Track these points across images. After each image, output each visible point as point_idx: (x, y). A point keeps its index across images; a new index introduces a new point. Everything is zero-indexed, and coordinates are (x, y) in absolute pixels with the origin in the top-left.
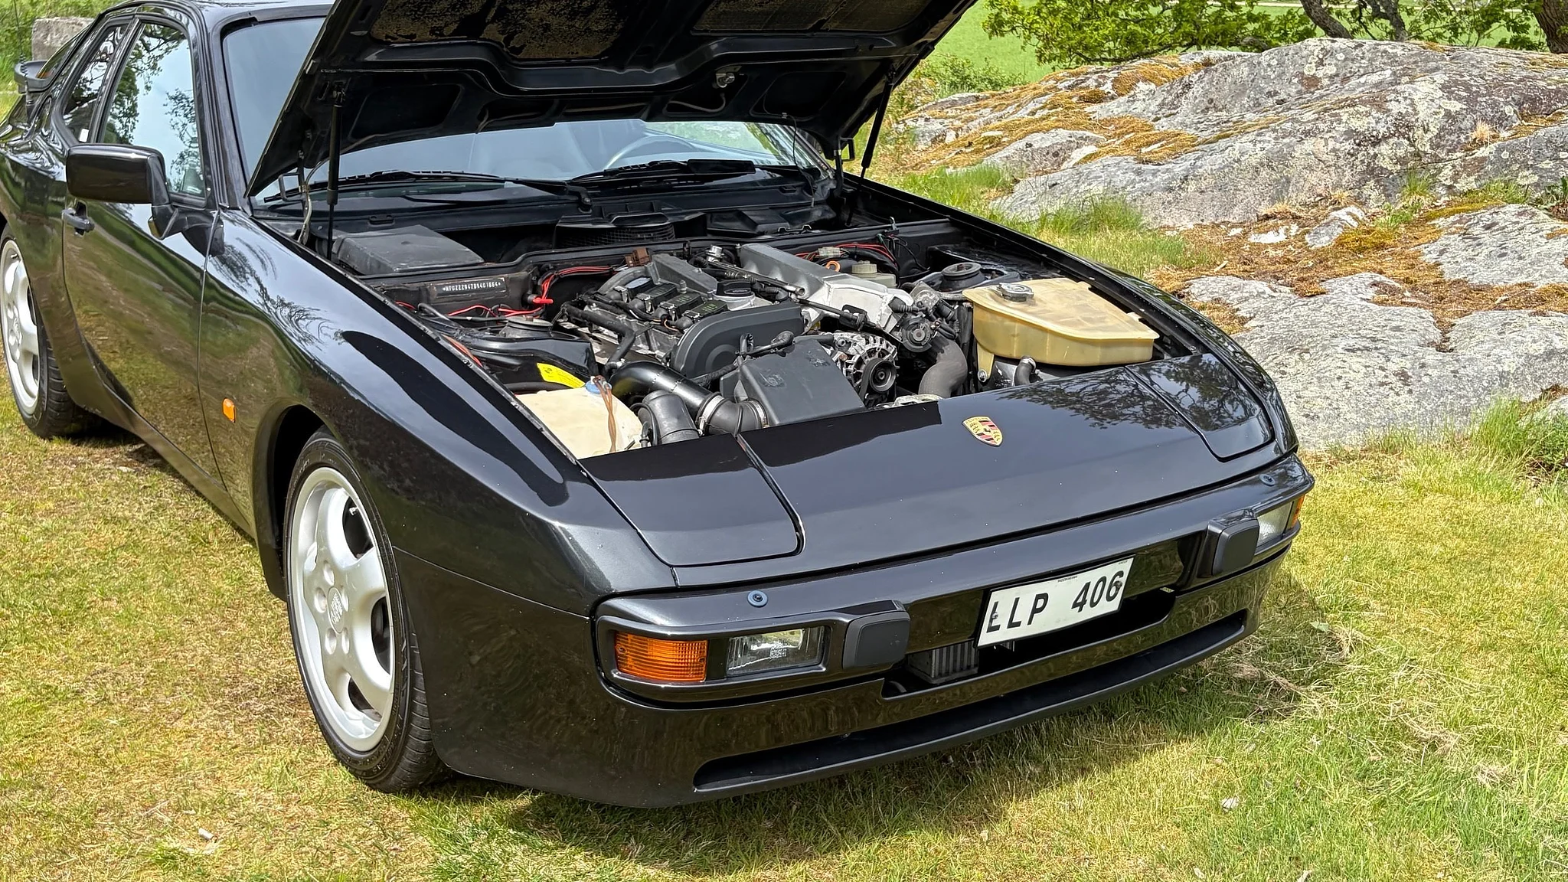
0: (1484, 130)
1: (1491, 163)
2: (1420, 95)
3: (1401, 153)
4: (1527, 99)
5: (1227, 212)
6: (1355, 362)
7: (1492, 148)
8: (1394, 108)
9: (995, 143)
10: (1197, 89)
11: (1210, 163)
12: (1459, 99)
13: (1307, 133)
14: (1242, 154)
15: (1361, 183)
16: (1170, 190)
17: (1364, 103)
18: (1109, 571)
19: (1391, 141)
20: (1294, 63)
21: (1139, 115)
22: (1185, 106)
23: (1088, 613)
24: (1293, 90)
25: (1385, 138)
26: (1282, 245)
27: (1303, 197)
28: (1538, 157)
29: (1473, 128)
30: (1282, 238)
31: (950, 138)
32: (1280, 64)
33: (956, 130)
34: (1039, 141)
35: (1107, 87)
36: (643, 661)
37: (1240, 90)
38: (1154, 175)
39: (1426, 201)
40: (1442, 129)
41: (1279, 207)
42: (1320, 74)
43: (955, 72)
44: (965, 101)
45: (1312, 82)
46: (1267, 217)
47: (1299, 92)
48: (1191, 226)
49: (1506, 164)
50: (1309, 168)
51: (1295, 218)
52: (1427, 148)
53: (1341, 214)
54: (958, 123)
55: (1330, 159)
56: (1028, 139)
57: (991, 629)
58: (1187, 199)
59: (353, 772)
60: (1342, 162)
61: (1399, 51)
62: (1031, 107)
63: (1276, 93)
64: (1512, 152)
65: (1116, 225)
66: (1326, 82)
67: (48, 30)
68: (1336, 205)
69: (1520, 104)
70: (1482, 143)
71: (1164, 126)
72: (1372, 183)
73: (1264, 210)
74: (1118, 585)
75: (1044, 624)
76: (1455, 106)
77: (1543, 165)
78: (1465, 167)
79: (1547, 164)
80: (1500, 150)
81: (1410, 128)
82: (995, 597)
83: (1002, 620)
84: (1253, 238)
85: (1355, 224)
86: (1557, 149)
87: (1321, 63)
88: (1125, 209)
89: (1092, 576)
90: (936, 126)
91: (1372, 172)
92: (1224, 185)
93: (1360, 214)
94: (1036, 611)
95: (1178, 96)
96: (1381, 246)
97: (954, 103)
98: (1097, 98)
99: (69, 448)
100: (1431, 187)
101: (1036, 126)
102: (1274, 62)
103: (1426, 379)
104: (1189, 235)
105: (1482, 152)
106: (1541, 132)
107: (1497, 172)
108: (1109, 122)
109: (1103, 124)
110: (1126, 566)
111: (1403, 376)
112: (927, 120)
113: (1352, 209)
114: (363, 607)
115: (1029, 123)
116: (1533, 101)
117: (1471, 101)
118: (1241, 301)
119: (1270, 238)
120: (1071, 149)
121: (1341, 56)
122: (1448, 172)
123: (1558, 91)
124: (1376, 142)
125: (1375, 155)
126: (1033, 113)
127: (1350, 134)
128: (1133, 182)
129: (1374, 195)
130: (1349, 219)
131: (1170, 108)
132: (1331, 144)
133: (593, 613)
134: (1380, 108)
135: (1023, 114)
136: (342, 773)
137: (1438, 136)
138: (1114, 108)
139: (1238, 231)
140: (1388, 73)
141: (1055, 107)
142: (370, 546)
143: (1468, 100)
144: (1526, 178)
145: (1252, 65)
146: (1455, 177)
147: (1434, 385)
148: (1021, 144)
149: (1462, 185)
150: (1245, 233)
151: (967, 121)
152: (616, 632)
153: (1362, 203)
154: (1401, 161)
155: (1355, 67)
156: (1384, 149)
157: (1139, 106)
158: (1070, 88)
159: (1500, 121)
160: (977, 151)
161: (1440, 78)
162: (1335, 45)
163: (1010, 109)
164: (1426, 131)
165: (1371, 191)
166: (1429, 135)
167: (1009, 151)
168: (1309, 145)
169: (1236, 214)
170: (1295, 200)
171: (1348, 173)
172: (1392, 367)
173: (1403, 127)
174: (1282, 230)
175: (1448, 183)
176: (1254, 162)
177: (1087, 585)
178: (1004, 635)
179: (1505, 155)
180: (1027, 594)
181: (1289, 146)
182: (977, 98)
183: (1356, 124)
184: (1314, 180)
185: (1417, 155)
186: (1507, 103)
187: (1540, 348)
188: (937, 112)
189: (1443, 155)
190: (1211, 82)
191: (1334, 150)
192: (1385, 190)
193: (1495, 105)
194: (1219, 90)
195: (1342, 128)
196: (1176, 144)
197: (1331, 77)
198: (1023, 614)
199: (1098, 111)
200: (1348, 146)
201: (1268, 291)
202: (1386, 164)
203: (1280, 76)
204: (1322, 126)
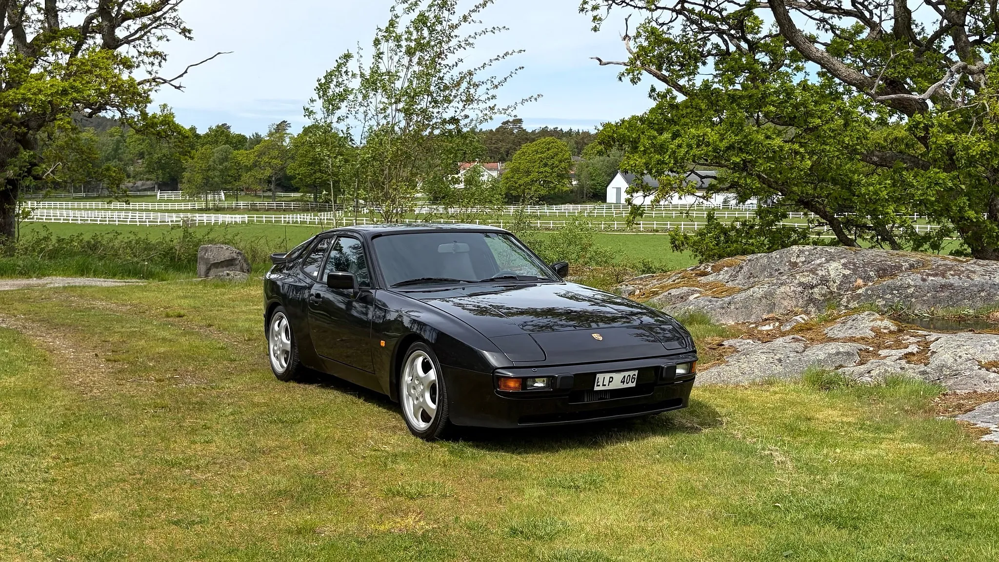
0: (860, 282)
1: (863, 296)
2: (832, 267)
3: (824, 292)
4: (881, 269)
5: (749, 317)
6: (764, 357)
7: (864, 289)
8: (820, 273)
9: (655, 293)
10: (745, 269)
11: (740, 297)
12: (849, 269)
13: (782, 284)
14: (754, 293)
15: (807, 305)
16: (723, 308)
17: (807, 271)
18: (631, 373)
19: (819, 287)
20: (787, 256)
21: (721, 281)
22: (740, 276)
23: (625, 386)
24: (786, 268)
25: (816, 286)
26: (771, 330)
27: (781, 311)
28: (884, 293)
29: (856, 281)
30: (771, 327)
31: (637, 292)
32: (781, 257)
33: (640, 289)
34: (674, 292)
35: (709, 270)
36: (506, 386)
37: (764, 268)
38: (717, 302)
39: (835, 312)
40: (842, 282)
41: (771, 315)
42: (798, 261)
43: (645, 265)
44: (648, 277)
45: (795, 264)
46: (766, 320)
47: (789, 269)
48: (733, 323)
49: (870, 296)
50: (783, 298)
51: (778, 320)
52: (835, 290)
53: (798, 318)
54: (641, 287)
55: (792, 294)
56: (669, 291)
57: (598, 386)
58: (731, 312)
59: (422, 438)
60: (797, 296)
61: (833, 250)
62: (674, 278)
63: (779, 270)
64: (872, 291)
65: (701, 322)
66: (800, 264)
67: (207, 251)
68: (796, 314)
69: (878, 271)
70: (859, 287)
71: (730, 284)
72: (812, 305)
73: (765, 317)
74: (634, 378)
75: (612, 386)
76: (847, 272)
77: (887, 297)
78: (852, 298)
79: (889, 296)
80: (867, 290)
81: (827, 281)
82: (598, 376)
83: (601, 383)
84: (759, 328)
85: (803, 322)
86: (892, 290)
87: (798, 256)
88: (704, 316)
89: (626, 374)
90: (631, 288)
91: (811, 300)
92: (746, 306)
93: (806, 318)
94: (610, 382)
95: (737, 272)
96: (810, 329)
97: (641, 279)
98: (704, 274)
99: (296, 385)
100: (838, 306)
101: (675, 286)
102: (778, 256)
103: (788, 361)
104: (732, 326)
105: (860, 291)
106: (885, 283)
107: (867, 300)
108: (707, 284)
109: (704, 285)
110: (636, 372)
111: (780, 360)
112: (627, 285)
113: (803, 316)
114: (428, 387)
115: (672, 285)
116: (884, 270)
117: (855, 270)
118: (740, 346)
119: (767, 328)
120: (689, 295)
121: (807, 253)
122: (845, 300)
123: (895, 266)
124: (812, 287)
125: (812, 293)
126: (674, 281)
127: (801, 284)
128: (708, 305)
129: (813, 310)
130: (800, 319)
131: (734, 277)
132: (792, 288)
133: (493, 373)
134: (814, 273)
135: (670, 282)
136: (419, 440)
137: (840, 285)
138: (710, 278)
139: (754, 325)
140: (824, 259)
141: (684, 278)
142: (431, 368)
143: (853, 270)
144: (880, 303)
145: (769, 258)
146: (848, 302)
147: (791, 363)
148: (666, 293)
149: (851, 305)
150: (756, 326)
151: (645, 285)
152: (499, 378)
153: (808, 313)
154: (824, 295)
155: (813, 258)
156: (816, 290)
157: (721, 277)
158: (692, 270)
159: (867, 279)
160: (647, 297)
161: (843, 261)
162: (804, 248)
163: (665, 280)
164: (834, 283)
165: (812, 309)
166: (836, 284)
167: (661, 296)
168: (782, 289)
169: (753, 319)
170: (778, 313)
171: (801, 301)
172: (777, 357)
173: (824, 281)
174: (772, 325)
175: (845, 304)
176: (759, 296)
177: (625, 377)
178: (601, 388)
179: (869, 292)
180: (607, 376)
181: (774, 289)
182: (653, 276)
183: (803, 280)
184: (786, 304)
185: (831, 293)
186: (871, 271)
187: (834, 351)
188: (632, 282)
189: (842, 293)
190: (751, 266)
191: (793, 291)
192: (818, 308)
193: (865, 272)
194: (755, 269)
195: (797, 282)
196: (731, 291)
197: (803, 262)
198: (606, 382)
199: (703, 279)
200: (800, 289)
201: (752, 342)
202: (817, 297)
203: (780, 262)
204: (788, 280)
